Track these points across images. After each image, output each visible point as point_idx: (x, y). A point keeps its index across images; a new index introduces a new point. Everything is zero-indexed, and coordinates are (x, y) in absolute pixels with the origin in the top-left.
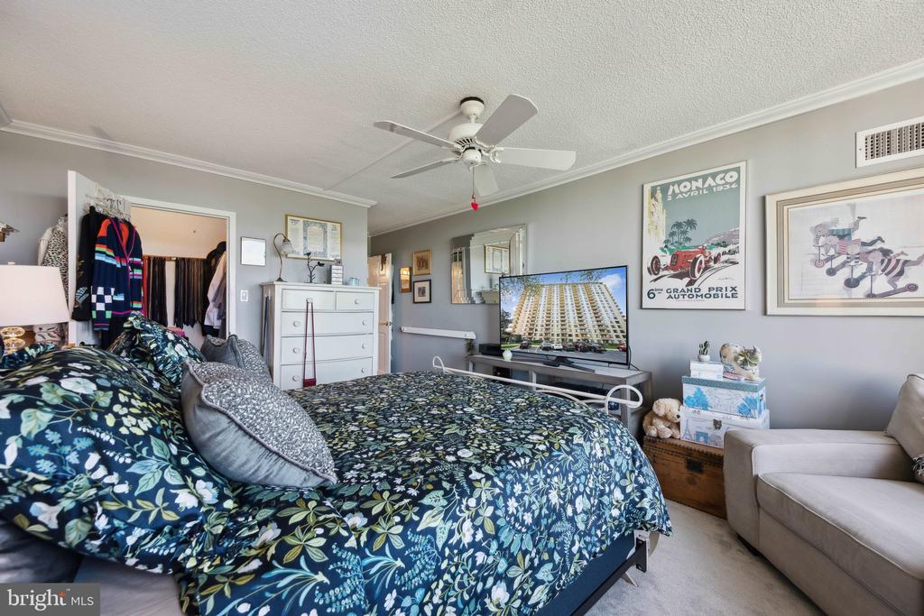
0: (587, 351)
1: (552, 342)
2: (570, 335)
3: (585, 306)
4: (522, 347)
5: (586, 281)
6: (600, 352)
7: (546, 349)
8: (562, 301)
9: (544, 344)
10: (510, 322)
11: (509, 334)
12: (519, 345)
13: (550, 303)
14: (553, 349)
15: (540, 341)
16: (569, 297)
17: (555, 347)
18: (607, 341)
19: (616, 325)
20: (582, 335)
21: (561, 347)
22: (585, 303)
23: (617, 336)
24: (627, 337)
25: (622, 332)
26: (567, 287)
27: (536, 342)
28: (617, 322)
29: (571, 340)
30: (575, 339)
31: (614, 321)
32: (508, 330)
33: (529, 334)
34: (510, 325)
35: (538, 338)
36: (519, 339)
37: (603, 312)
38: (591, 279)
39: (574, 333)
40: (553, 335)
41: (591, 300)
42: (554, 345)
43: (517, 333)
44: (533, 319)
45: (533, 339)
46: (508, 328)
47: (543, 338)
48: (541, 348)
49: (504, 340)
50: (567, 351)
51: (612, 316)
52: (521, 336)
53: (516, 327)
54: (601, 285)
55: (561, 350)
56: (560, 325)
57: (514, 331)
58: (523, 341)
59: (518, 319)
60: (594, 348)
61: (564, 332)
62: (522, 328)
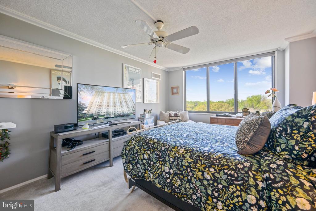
0: (123, 116)
1: (110, 115)
2: (117, 112)
3: (123, 101)
4: (94, 119)
6: (128, 116)
7: (107, 118)
8: (114, 99)
9: (106, 116)
10: (86, 108)
11: (85, 114)
12: (92, 118)
13: (109, 99)
14: (110, 118)
16: (117, 98)
17: (111, 117)
18: (130, 112)
19: (132, 107)
20: (122, 111)
21: (114, 116)
23: (133, 111)
24: (135, 110)
26: (116, 94)
27: (101, 116)
29: (118, 113)
30: (119, 113)
33: (98, 113)
35: (103, 114)
36: (92, 116)
37: (129, 103)
38: (125, 92)
39: (119, 111)
40: (110, 112)
41: (125, 99)
42: (110, 116)
43: (90, 113)
44: (100, 106)
45: (100, 115)
46: (83, 111)
47: (105, 114)
48: (104, 118)
49: (81, 117)
50: (116, 117)
51: (132, 105)
52: (93, 114)
53: (90, 110)
54: (129, 95)
55: (113, 117)
56: (113, 108)
57: (89, 112)
58: (94, 116)
59: (91, 106)
60: (126, 115)
61: (115, 110)
62: (94, 110)
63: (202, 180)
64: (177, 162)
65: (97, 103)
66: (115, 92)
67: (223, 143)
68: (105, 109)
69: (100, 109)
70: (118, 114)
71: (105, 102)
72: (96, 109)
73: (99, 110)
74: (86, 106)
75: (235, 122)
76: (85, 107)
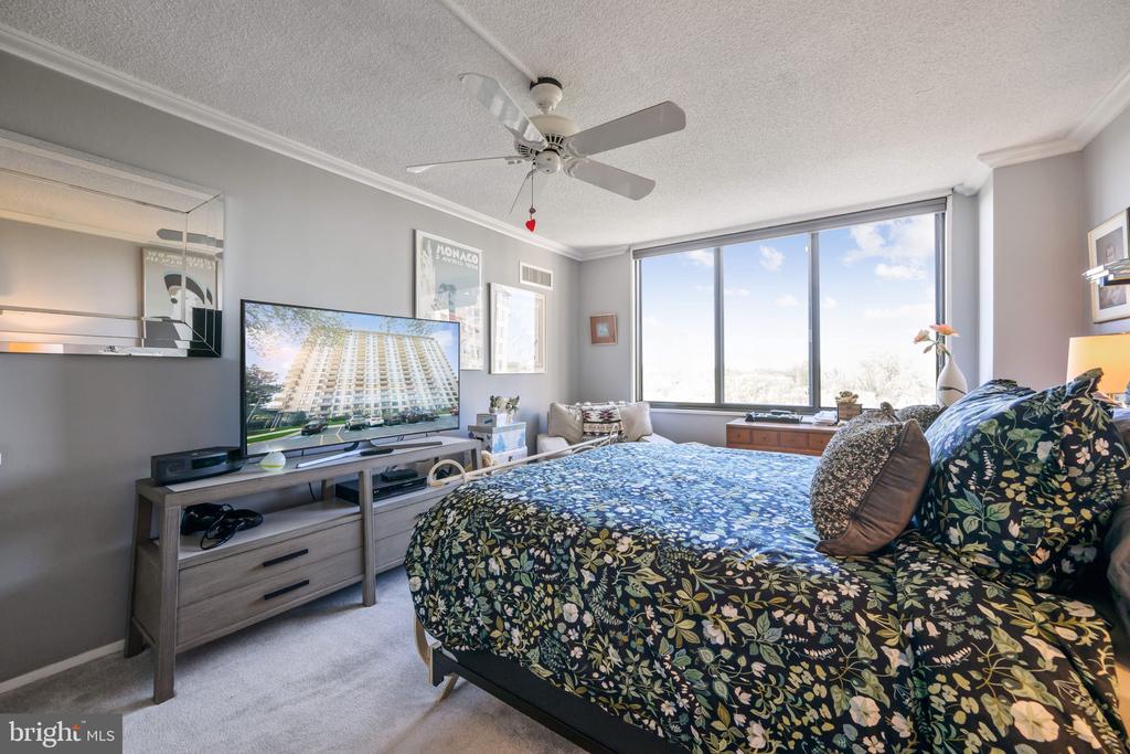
0: (416, 422)
1: (367, 416)
2: (394, 404)
3: (416, 365)
4: (309, 432)
5: (415, 334)
6: (432, 419)
7: (356, 428)
8: (382, 356)
9: (352, 421)
10: (278, 389)
11: (274, 412)
12: (300, 430)
13: (362, 358)
14: (369, 426)
15: (347, 417)
16: (392, 352)
17: (372, 423)
18: (440, 406)
19: (448, 387)
20: (412, 402)
21: (382, 421)
22: (414, 362)
23: (451, 400)
24: (457, 399)
25: (454, 394)
26: (390, 339)
27: (336, 420)
28: (450, 384)
29: (396, 410)
30: (401, 408)
31: (446, 382)
32: (269, 406)
33: (323, 408)
34: (275, 395)
35: (340, 413)
36: (299, 419)
37: (435, 372)
38: (421, 332)
39: (399, 401)
40: (367, 406)
41: (422, 358)
42: (370, 420)
43: (294, 410)
44: (331, 384)
45: (331, 417)
46: (268, 401)
47: (350, 412)
48: (346, 427)
49: (260, 426)
50: (391, 425)
51: (445, 378)
52: (303, 413)
53: (291, 399)
54: (433, 342)
55: (380, 425)
56: (379, 392)
57: (287, 407)
58: (308, 422)
59: (297, 383)
60: (426, 416)
61: (386, 399)
62: (306, 401)
63: (695, 647)
64: (609, 584)
65: (320, 372)
66: (385, 330)
67: (769, 515)
68: (349, 393)
69: (331, 393)
70: (395, 414)
71: (347, 367)
72: (317, 394)
73: (329, 396)
74: (279, 383)
75: (811, 442)
76: (272, 387)
